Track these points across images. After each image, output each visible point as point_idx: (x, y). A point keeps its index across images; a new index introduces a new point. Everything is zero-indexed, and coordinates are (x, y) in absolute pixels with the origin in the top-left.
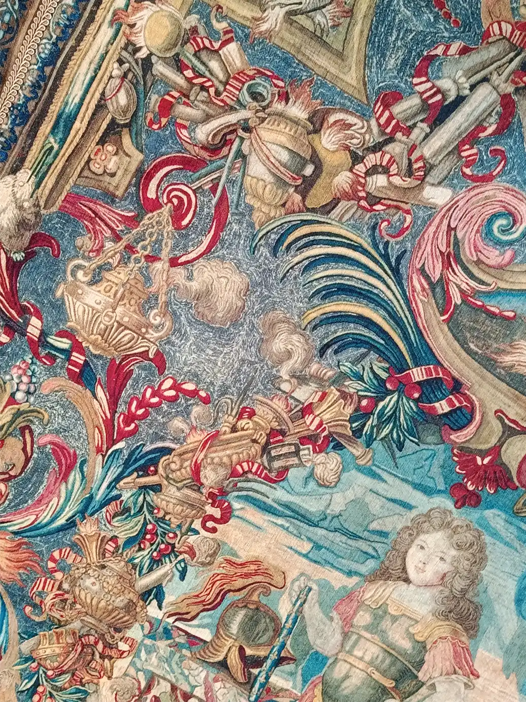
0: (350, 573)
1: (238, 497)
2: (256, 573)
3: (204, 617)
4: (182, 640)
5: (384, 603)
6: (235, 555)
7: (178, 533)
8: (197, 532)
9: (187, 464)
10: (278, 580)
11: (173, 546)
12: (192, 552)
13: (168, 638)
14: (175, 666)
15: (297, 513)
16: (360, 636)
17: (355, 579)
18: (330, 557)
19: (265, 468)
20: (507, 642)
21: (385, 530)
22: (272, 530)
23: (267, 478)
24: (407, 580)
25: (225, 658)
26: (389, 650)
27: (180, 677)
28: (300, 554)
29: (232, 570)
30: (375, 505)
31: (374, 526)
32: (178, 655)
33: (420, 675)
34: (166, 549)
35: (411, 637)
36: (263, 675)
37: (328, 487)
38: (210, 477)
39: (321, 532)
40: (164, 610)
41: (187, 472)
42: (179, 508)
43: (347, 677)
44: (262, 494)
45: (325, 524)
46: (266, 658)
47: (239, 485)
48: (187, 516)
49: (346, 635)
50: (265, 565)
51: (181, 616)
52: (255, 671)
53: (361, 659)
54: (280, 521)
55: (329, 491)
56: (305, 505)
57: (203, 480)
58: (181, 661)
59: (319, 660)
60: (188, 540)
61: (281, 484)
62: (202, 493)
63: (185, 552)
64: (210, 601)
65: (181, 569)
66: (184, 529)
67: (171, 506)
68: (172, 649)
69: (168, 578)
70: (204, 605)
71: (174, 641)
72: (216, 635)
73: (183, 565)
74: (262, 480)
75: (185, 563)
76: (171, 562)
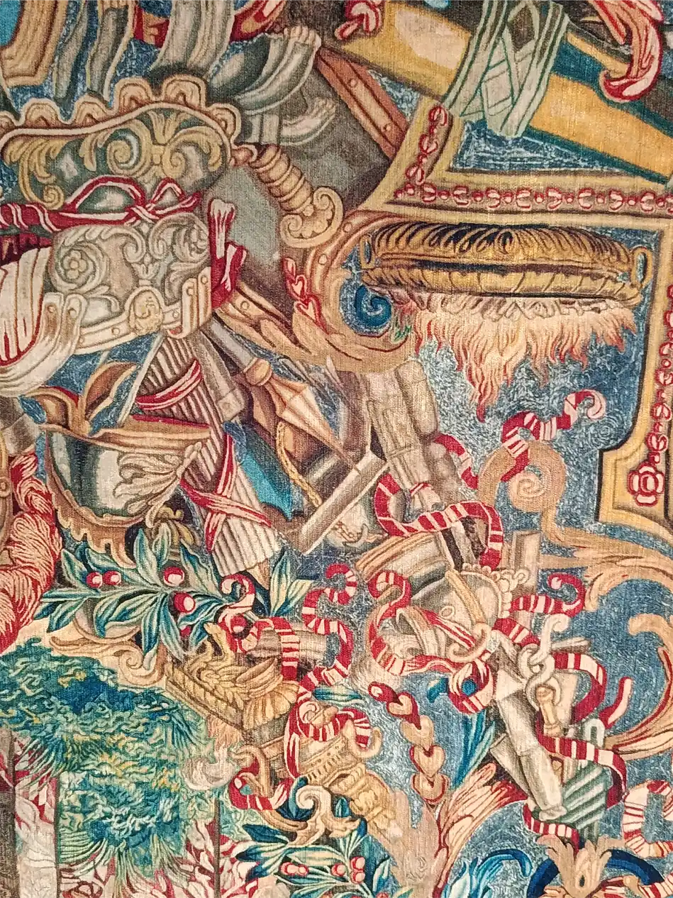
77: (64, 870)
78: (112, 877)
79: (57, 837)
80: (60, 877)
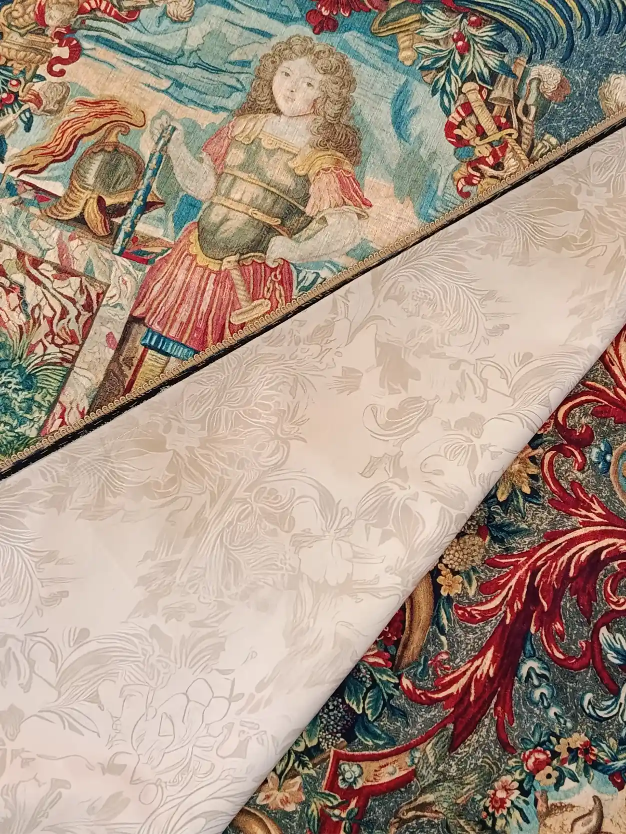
0: (216, 109)
1: (86, 36)
2: (112, 112)
3: (54, 169)
4: (29, 196)
5: (257, 137)
6: (88, 94)
7: (22, 80)
8: (42, 78)
9: (30, 8)
10: (137, 118)
11: (17, 95)
12: (38, 100)
13: (11, 195)
14: (21, 229)
15: (153, 53)
16: (235, 177)
17: (223, 115)
18: (192, 94)
19: (114, 6)
20: (394, 167)
21: (245, 58)
22: (127, 70)
23: (117, 16)
24: (278, 112)
25: (82, 214)
26: (269, 187)
27: (29, 241)
28: (159, 91)
29: (84, 111)
30: (233, 34)
31: (235, 56)
32: (24, 214)
33: (308, 210)
34: (8, 98)
35: (291, 171)
36: (128, 223)
37: (182, 22)
38: (55, 18)
39: (179, 69)
40: (6, 164)
41: (30, 18)
42: (22, 54)
43: (225, 219)
44: (114, 34)
45: (182, 60)
46: (130, 204)
47: (88, 22)
48: (30, 61)
49: (219, 177)
50: (123, 104)
51: (27, 169)
52: (118, 220)
53: (240, 201)
54: (135, 62)
55: (185, 25)
56: (159, 44)
57: (48, 22)
58: (28, 222)
59: (193, 204)
60: (34, 88)
61: (133, 24)
62: (47, 36)
63: (30, 101)
64: (61, 151)
65: (26, 120)
66: (29, 75)
67: (13, 53)
68: (17, 207)
69: (11, 129)
70: (54, 156)
71: (20, 198)
72: (70, 188)
73: (28, 114)
74: (112, 19)
75: (31, 113)
76: (14, 112)
77: (68, 361)
78: (33, 342)
79: (60, 390)
80: (75, 357)
